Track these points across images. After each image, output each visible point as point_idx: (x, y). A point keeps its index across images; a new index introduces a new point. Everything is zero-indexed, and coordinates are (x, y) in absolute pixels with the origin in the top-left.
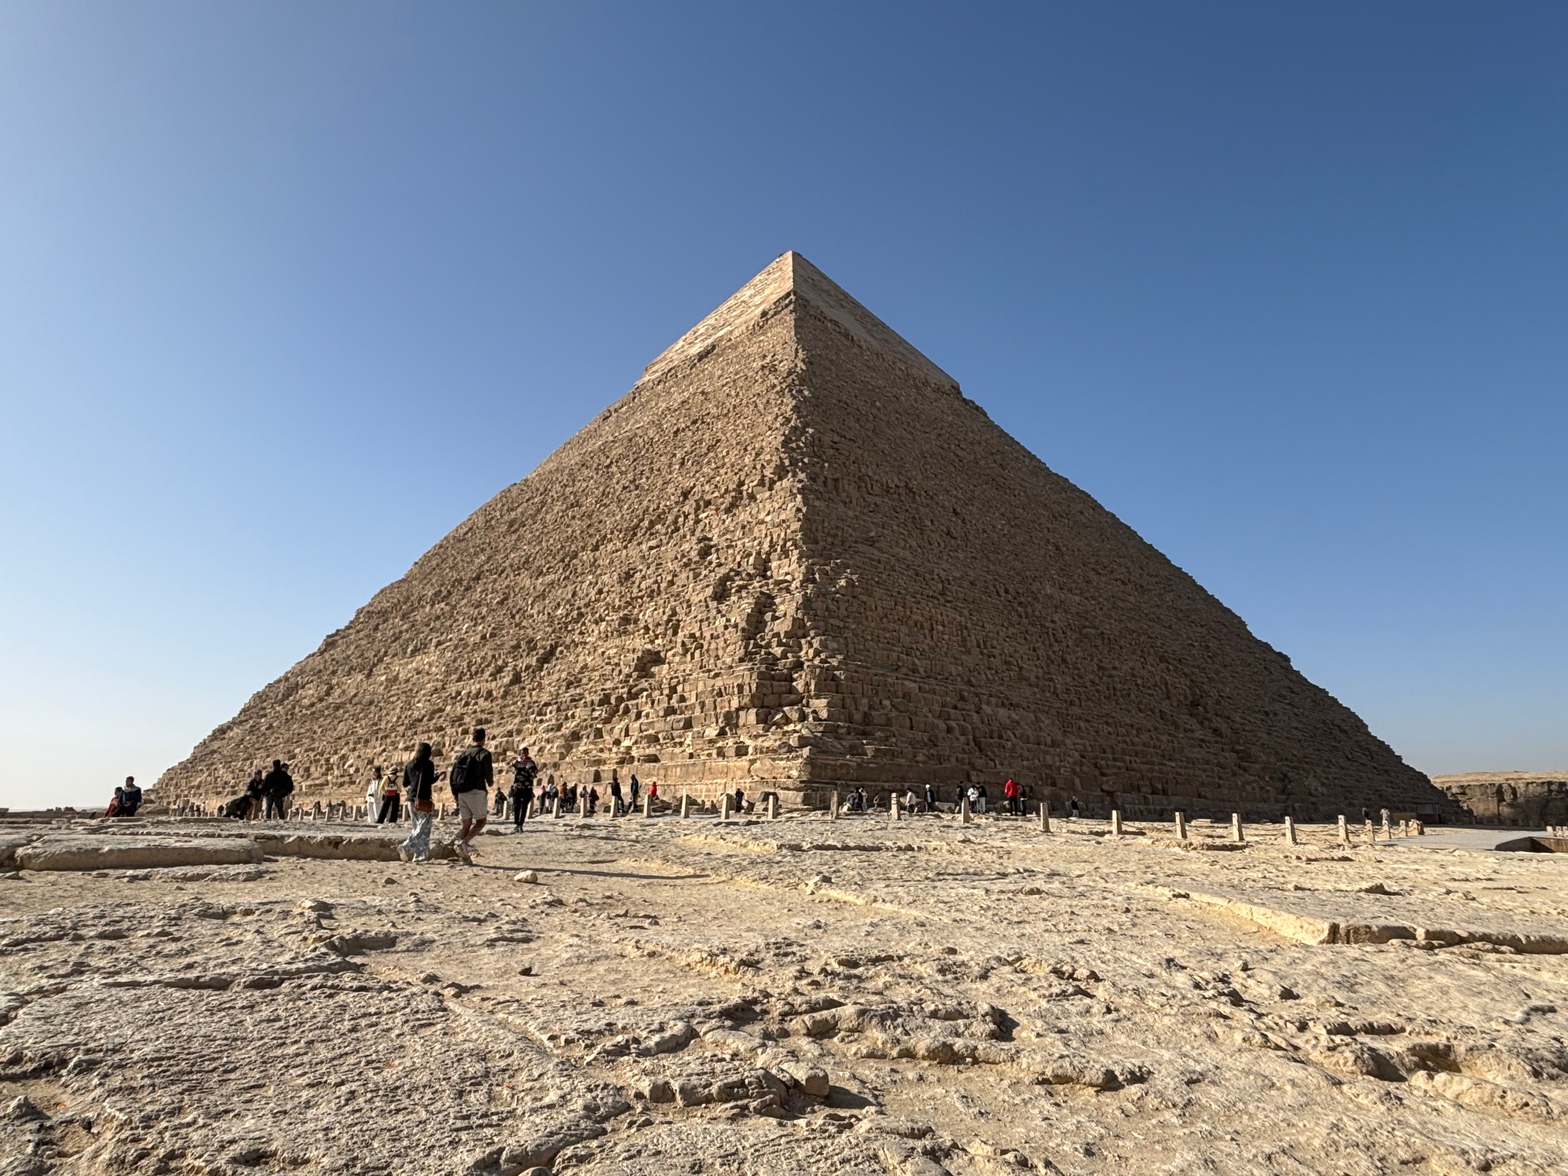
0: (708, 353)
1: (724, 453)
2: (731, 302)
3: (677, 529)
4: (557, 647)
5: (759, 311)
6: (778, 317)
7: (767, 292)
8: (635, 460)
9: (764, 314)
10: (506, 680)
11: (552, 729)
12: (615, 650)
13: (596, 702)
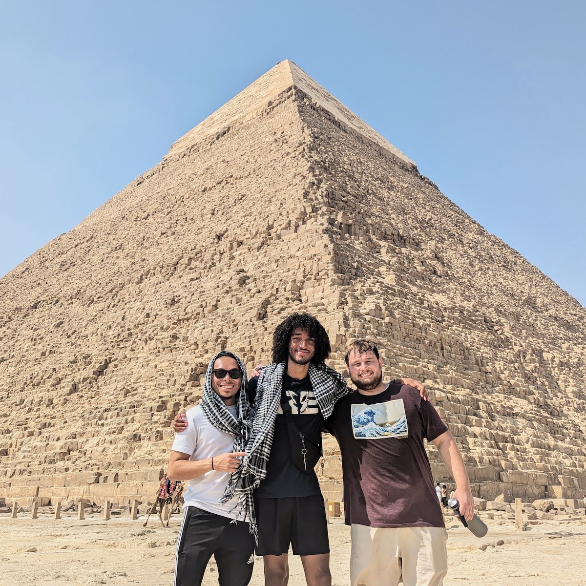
0: (224, 133)
1: (251, 204)
2: (240, 96)
3: (214, 264)
4: (110, 362)
5: (266, 101)
6: (283, 105)
7: (271, 88)
8: (169, 213)
9: (270, 103)
10: (67, 390)
11: (114, 432)
12: (167, 364)
13: (155, 408)
